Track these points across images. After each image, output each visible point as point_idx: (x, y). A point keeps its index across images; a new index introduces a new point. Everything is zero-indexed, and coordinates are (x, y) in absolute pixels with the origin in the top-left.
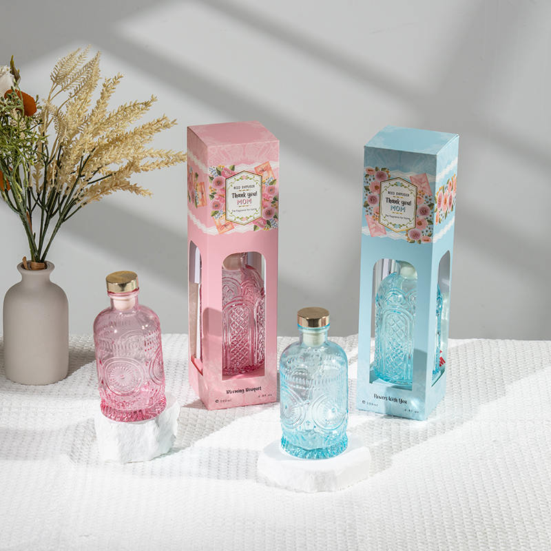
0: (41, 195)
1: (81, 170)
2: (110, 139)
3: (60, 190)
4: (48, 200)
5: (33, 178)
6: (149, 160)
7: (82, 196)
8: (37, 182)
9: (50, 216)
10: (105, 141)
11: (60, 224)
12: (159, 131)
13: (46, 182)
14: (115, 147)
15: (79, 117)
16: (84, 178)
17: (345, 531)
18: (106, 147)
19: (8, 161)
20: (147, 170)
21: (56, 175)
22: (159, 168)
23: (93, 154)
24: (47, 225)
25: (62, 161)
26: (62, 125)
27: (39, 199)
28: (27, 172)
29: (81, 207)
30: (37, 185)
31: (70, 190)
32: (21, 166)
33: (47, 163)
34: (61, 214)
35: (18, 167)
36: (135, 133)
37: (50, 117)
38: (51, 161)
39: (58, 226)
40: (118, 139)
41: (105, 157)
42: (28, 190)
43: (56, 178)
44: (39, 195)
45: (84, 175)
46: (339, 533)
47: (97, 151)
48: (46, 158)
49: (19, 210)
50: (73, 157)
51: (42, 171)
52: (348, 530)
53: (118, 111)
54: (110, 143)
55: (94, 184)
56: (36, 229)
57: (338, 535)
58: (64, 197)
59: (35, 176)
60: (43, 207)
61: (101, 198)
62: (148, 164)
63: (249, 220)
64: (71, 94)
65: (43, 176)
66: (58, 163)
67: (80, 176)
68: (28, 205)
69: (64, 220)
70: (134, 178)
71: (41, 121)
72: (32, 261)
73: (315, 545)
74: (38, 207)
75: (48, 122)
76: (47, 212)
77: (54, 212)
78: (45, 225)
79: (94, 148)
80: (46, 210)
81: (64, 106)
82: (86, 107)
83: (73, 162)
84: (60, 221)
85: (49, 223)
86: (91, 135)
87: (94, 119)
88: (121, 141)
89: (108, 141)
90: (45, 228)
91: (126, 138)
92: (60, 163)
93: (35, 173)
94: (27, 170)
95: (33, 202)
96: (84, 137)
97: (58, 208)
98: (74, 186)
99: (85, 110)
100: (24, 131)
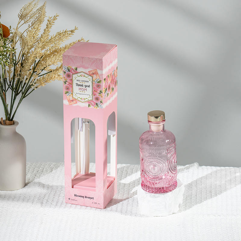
0: (12, 82)
1: (34, 68)
2: (51, 51)
3: (22, 80)
4: (16, 85)
5: (7, 73)
7: (35, 83)
8: (9, 75)
9: (17, 94)
10: (49, 52)
13: (14, 75)
14: (54, 56)
15: (34, 38)
16: (36, 73)
18: (49, 55)
21: (20, 71)
23: (41, 59)
25: (24, 63)
26: (24, 43)
27: (10, 84)
28: (4, 70)
29: (34, 89)
30: (9, 77)
31: (28, 80)
33: (15, 64)
34: (22, 94)
36: (65, 48)
37: (17, 38)
38: (17, 63)
39: (21, 100)
40: (55, 51)
41: (48, 61)
42: (4, 79)
43: (20, 73)
44: (10, 82)
45: (36, 72)
47: (44, 58)
48: (15, 62)
50: (30, 61)
51: (13, 69)
53: (56, 35)
54: (51, 53)
56: (8, 102)
58: (25, 84)
59: (8, 72)
60: (12, 89)
63: (85, 100)
64: (29, 25)
65: (13, 72)
66: (22, 64)
67: (34, 72)
68: (4, 88)
69: (24, 97)
71: (12, 40)
72: (6, 120)
74: (10, 90)
75: (16, 41)
76: (15, 92)
77: (18, 92)
78: (14, 100)
79: (42, 56)
80: (14, 91)
81: (26, 32)
82: (38, 33)
83: (30, 64)
84: (22, 98)
85: (16, 98)
86: (41, 49)
87: (42, 40)
88: (57, 52)
89: (50, 52)
90: (14, 101)
91: (60, 50)
92: (23, 64)
93: (9, 70)
94: (4, 68)
95: (7, 87)
96: (37, 50)
97: (21, 90)
98: (31, 78)
99: (37, 34)
100: (2, 46)
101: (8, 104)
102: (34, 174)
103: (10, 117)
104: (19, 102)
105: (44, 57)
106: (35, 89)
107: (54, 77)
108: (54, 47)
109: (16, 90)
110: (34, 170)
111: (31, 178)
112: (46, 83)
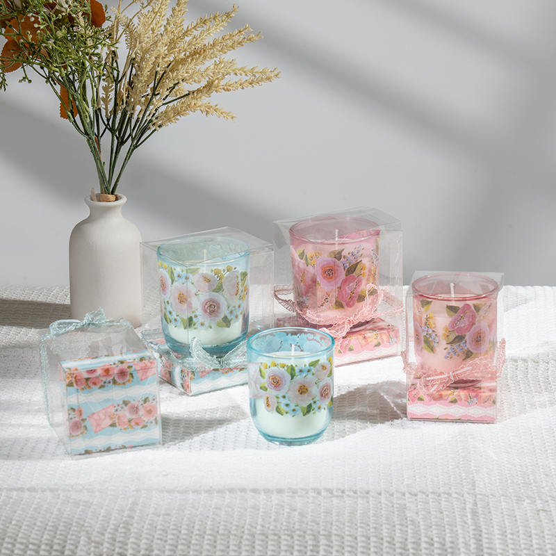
0: (111, 120)
1: (154, 89)
2: (188, 53)
3: (132, 112)
4: (119, 124)
5: (102, 103)
6: (230, 79)
8: (106, 106)
9: (122, 143)
10: (182, 56)
11: (133, 151)
12: (242, 45)
13: (116, 104)
14: (192, 60)
15: (153, 33)
16: (159, 96)
18: (183, 61)
19: (74, 78)
20: (228, 90)
21: (128, 97)
22: (243, 88)
23: (168, 70)
25: (136, 81)
26: (133, 39)
27: (108, 124)
28: (95, 89)
29: (155, 130)
30: (106, 109)
31: (143, 112)
32: (88, 82)
33: (117, 81)
34: (133, 141)
35: (85, 82)
36: (214, 45)
37: (121, 29)
38: (122, 79)
39: (130, 153)
40: (196, 52)
41: (182, 71)
42: (96, 111)
43: (128, 100)
44: (108, 120)
45: (158, 94)
47: (172, 67)
48: (115, 73)
49: (86, 134)
50: (146, 72)
51: (112, 95)
53: (197, 24)
54: (188, 57)
55: (171, 105)
58: (137, 121)
59: (104, 100)
60: (112, 130)
61: (178, 119)
62: (230, 83)
64: (143, 4)
65: (113, 101)
66: (130, 83)
67: (154, 95)
68: (96, 131)
69: (136, 147)
70: (214, 98)
71: (110, 35)
72: (102, 193)
74: (108, 133)
75: (118, 37)
76: (117, 138)
77: (125, 139)
78: (116, 153)
79: (170, 64)
80: (116, 136)
81: (136, 17)
82: (160, 22)
83: (146, 79)
84: (132, 147)
85: (119, 151)
86: (166, 48)
87: (169, 29)
88: (199, 54)
89: (185, 55)
90: (115, 157)
91: (204, 51)
92: (132, 82)
93: (104, 96)
94: (95, 86)
95: (102, 127)
96: (159, 48)
97: (130, 135)
98: (148, 107)
99: (160, 25)
100: (91, 37)
101: (104, 162)
103: (110, 186)
105: (173, 65)
106: (158, 128)
107: (195, 104)
108: (194, 45)
109: (119, 134)
112: (178, 117)
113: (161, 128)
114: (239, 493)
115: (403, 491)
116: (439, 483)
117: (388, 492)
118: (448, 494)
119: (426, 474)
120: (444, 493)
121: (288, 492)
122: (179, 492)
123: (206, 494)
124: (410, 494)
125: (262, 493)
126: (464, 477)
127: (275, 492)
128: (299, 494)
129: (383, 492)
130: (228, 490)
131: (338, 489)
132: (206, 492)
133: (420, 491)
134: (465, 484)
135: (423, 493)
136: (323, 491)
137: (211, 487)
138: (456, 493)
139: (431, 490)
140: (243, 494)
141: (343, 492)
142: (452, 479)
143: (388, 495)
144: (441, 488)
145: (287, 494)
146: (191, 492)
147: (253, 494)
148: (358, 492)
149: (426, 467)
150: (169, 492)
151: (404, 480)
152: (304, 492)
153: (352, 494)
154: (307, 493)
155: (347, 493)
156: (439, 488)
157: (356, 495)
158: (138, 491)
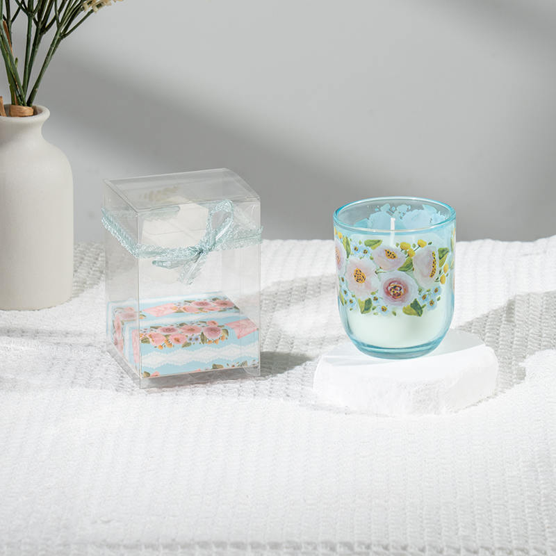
9: (43, 29)
11: (59, 41)
17: (539, 505)
24: (36, 44)
29: (92, 11)
34: (59, 27)
39: (55, 44)
46: (529, 508)
52: (542, 504)
57: (527, 511)
60: (28, 11)
68: (4, 12)
69: (64, 35)
72: (12, 104)
73: (489, 525)
74: (23, 16)
76: (37, 23)
77: (48, 24)
78: (34, 46)
80: (34, 20)
84: (58, 37)
85: (39, 41)
90: (34, 51)
95: (14, 7)
97: (55, 18)
101: (16, 59)
102: (97, 269)
103: (25, 94)
104: (50, 49)
106: (96, 9)
109: (39, 17)
110: (97, 259)
111: (88, 279)
113: (101, 9)
114: (215, 549)
115: (457, 546)
116: (509, 534)
117: (434, 548)
118: (522, 550)
119: (491, 520)
120: (518, 549)
121: (287, 548)
122: (126, 547)
123: (167, 551)
124: (468, 550)
125: (249, 548)
126: (547, 525)
127: (268, 548)
128: (303, 550)
129: (427, 548)
130: (198, 543)
131: (360, 543)
132: (166, 547)
133: (482, 547)
134: (548, 535)
135: (487, 549)
136: (338, 545)
137: (174, 540)
138: (535, 549)
139: (497, 545)
140: (220, 550)
141: (368, 547)
142: (530, 528)
143: (435, 552)
144: (514, 542)
145: (285, 550)
146: (143, 547)
147: (234, 550)
148: (390, 547)
149: (490, 511)
150: (111, 546)
151: (458, 529)
152: (310, 548)
153: (381, 550)
154: (315, 548)
155: (374, 549)
156: (510, 542)
157: (387, 552)
158: (66, 545)
